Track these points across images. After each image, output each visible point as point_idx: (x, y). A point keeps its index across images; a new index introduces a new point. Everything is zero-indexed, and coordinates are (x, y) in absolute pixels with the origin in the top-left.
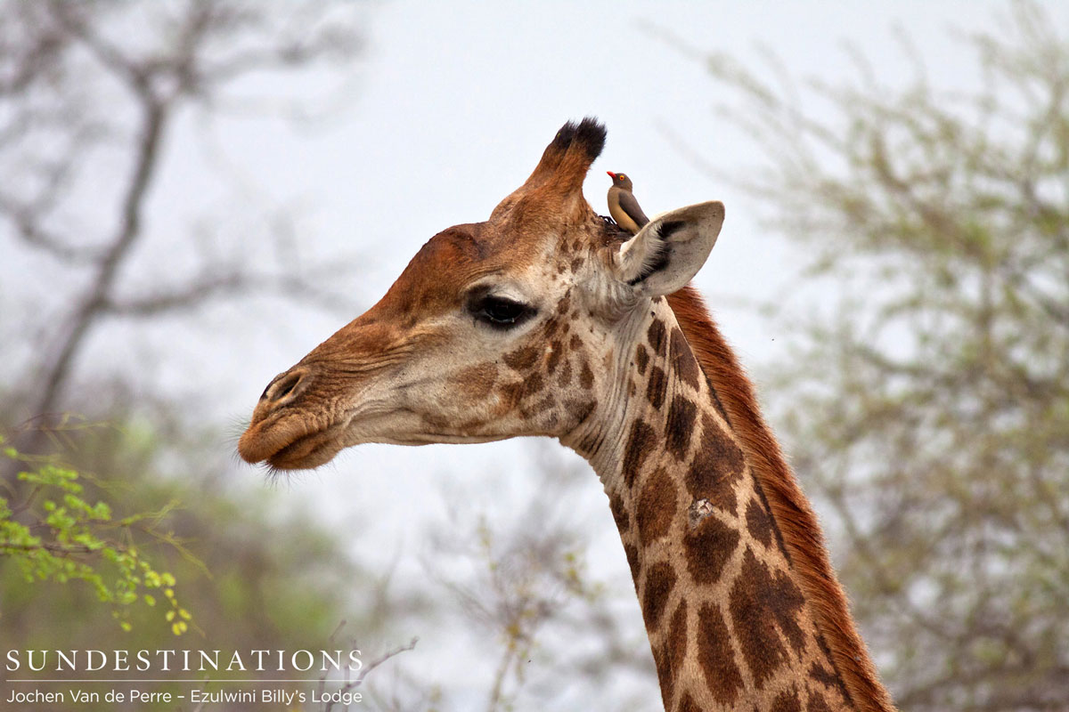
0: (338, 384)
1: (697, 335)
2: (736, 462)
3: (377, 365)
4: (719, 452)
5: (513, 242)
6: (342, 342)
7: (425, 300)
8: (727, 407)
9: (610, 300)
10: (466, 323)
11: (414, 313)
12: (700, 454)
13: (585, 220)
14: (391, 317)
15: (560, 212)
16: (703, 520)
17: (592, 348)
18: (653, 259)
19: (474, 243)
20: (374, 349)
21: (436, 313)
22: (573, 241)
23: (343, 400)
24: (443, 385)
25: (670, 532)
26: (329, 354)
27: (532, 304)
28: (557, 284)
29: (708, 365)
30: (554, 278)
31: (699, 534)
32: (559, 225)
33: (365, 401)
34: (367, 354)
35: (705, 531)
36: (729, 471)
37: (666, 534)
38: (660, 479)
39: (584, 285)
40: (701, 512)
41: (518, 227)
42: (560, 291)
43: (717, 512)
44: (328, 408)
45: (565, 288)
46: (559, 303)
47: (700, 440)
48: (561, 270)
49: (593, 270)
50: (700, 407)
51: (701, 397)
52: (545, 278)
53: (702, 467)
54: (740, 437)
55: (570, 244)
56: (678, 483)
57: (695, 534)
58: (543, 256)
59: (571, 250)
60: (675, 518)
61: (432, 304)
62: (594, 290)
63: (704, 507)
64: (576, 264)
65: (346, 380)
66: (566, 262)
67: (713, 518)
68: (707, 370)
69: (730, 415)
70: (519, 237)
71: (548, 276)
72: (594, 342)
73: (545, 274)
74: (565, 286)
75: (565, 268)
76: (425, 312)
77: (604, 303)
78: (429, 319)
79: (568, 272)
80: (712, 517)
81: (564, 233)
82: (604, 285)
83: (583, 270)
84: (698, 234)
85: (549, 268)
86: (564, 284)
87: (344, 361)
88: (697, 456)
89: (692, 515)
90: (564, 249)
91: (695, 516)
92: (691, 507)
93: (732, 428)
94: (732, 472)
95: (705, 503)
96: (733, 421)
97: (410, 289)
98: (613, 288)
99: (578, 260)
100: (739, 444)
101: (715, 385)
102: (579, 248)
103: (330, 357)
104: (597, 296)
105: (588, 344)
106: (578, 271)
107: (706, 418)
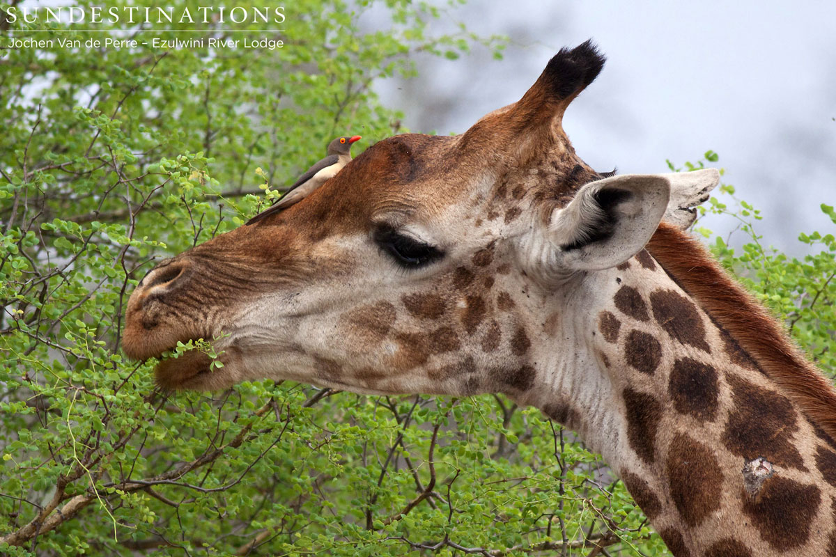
0: (220, 291)
1: (699, 283)
2: (782, 413)
3: (271, 279)
4: (761, 409)
5: (446, 171)
6: (239, 240)
7: (341, 215)
8: (754, 354)
9: (539, 263)
10: (372, 251)
11: (327, 224)
12: (736, 414)
13: (540, 163)
14: (304, 222)
15: (505, 150)
16: (764, 481)
17: (527, 313)
18: (591, 227)
19: (411, 161)
20: (270, 256)
21: (347, 231)
22: (514, 186)
23: (225, 313)
24: (335, 324)
25: (722, 502)
26: (220, 251)
27: (440, 248)
28: (480, 231)
29: (720, 315)
30: (479, 223)
31: (764, 499)
32: (499, 164)
33: (249, 323)
34: (261, 259)
35: (770, 493)
36: (780, 426)
37: (718, 506)
38: (684, 447)
39: (515, 240)
40: (759, 473)
41: (459, 155)
42: (480, 240)
43: (781, 472)
44: (206, 316)
45: (489, 239)
46: (477, 253)
47: (731, 400)
48: (492, 216)
49: (529, 225)
50: (718, 369)
51: (716, 356)
52: (467, 222)
53: (744, 426)
54: (780, 384)
55: (510, 188)
56: (713, 446)
57: (758, 500)
58: (473, 196)
59: (509, 196)
60: (724, 486)
61: (347, 219)
62: (526, 247)
63: (761, 467)
64: (512, 214)
65: (231, 289)
66: (501, 208)
67: (777, 478)
68: (721, 320)
69: (762, 363)
70: (455, 166)
71: (472, 220)
72: (529, 305)
73: (468, 217)
74: (490, 237)
75: (497, 215)
76: (338, 227)
77: (534, 265)
78: (337, 237)
79: (501, 219)
80: (775, 478)
81: (505, 175)
82: (537, 245)
83: (518, 223)
84: (641, 210)
85: (477, 211)
86: (489, 233)
87: (234, 264)
88: (732, 417)
89: (747, 479)
90: (500, 192)
91: (752, 479)
92: (744, 471)
93: (768, 376)
94: (784, 426)
95: (761, 462)
96: (766, 368)
97: (332, 196)
98: (545, 250)
99: (516, 210)
100: (781, 392)
101: (734, 335)
102: (520, 195)
103: (220, 255)
104: (528, 254)
105: (523, 308)
106: (513, 223)
107: (731, 379)
